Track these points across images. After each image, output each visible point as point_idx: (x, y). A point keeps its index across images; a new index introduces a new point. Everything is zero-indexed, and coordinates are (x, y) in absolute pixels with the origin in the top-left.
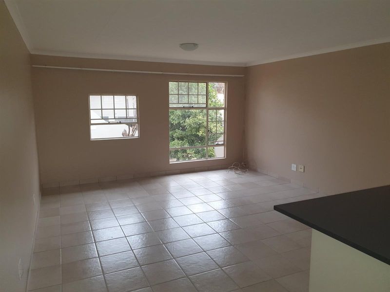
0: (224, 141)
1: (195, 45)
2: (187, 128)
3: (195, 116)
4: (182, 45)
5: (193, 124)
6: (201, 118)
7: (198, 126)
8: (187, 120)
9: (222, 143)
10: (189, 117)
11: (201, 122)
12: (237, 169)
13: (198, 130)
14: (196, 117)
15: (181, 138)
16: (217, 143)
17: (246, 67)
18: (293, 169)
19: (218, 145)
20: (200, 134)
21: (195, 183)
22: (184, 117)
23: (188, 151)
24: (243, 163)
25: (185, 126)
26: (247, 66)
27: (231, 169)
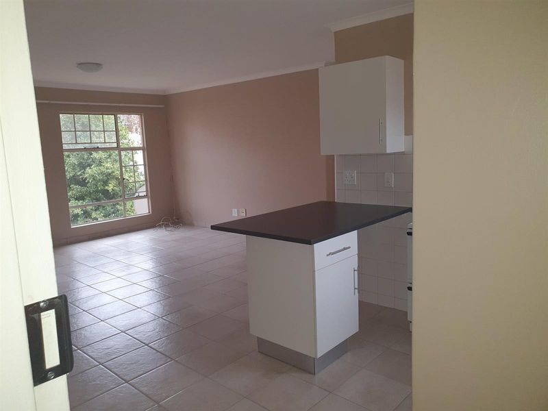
0: (147, 191)
1: (98, 65)
2: (89, 182)
3: (100, 163)
4: (80, 64)
5: (99, 174)
6: (110, 166)
7: (105, 178)
8: (88, 170)
9: (145, 194)
10: (90, 165)
11: (110, 171)
12: (167, 226)
13: (106, 183)
14: (101, 165)
15: (80, 198)
16: (137, 195)
17: (165, 96)
18: (234, 215)
19: (139, 197)
20: (110, 187)
21: (113, 248)
22: (83, 166)
23: (94, 215)
24: (174, 218)
25: (86, 179)
26: (167, 93)
27: (160, 226)
